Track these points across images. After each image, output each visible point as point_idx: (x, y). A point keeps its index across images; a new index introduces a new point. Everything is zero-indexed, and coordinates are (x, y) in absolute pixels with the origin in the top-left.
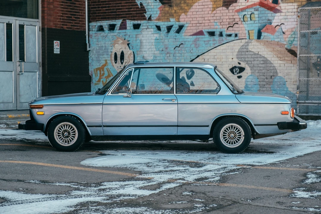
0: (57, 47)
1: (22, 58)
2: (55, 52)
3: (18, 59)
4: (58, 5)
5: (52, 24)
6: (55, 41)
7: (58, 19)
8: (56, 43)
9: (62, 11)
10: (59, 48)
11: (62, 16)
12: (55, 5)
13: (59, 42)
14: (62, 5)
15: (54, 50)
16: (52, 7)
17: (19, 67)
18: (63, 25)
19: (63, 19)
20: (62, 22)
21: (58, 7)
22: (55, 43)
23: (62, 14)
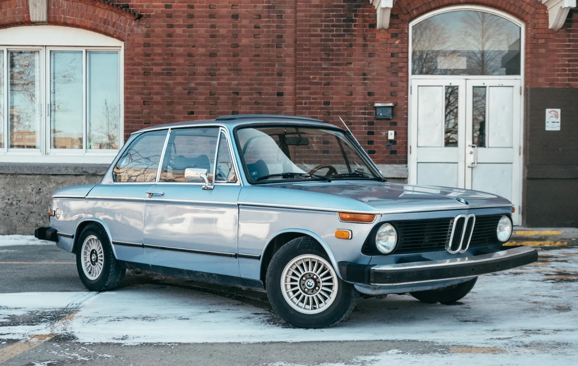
0: (554, 119)
1: (480, 140)
2: (547, 129)
3: (470, 142)
4: (558, 46)
5: (541, 80)
6: (548, 110)
7: (558, 71)
8: (552, 112)
9: (569, 56)
10: (559, 120)
11: (568, 66)
12: (550, 48)
13: (559, 111)
14: (569, 46)
15: (547, 124)
16: (543, 51)
17: (472, 155)
18: (569, 80)
19: (570, 70)
20: (568, 75)
21: (558, 51)
22: (550, 112)
23: (569, 61)
